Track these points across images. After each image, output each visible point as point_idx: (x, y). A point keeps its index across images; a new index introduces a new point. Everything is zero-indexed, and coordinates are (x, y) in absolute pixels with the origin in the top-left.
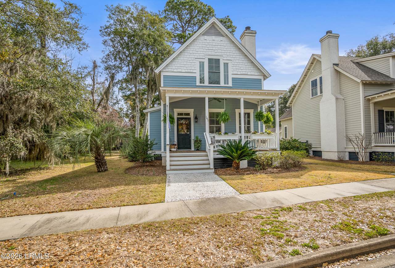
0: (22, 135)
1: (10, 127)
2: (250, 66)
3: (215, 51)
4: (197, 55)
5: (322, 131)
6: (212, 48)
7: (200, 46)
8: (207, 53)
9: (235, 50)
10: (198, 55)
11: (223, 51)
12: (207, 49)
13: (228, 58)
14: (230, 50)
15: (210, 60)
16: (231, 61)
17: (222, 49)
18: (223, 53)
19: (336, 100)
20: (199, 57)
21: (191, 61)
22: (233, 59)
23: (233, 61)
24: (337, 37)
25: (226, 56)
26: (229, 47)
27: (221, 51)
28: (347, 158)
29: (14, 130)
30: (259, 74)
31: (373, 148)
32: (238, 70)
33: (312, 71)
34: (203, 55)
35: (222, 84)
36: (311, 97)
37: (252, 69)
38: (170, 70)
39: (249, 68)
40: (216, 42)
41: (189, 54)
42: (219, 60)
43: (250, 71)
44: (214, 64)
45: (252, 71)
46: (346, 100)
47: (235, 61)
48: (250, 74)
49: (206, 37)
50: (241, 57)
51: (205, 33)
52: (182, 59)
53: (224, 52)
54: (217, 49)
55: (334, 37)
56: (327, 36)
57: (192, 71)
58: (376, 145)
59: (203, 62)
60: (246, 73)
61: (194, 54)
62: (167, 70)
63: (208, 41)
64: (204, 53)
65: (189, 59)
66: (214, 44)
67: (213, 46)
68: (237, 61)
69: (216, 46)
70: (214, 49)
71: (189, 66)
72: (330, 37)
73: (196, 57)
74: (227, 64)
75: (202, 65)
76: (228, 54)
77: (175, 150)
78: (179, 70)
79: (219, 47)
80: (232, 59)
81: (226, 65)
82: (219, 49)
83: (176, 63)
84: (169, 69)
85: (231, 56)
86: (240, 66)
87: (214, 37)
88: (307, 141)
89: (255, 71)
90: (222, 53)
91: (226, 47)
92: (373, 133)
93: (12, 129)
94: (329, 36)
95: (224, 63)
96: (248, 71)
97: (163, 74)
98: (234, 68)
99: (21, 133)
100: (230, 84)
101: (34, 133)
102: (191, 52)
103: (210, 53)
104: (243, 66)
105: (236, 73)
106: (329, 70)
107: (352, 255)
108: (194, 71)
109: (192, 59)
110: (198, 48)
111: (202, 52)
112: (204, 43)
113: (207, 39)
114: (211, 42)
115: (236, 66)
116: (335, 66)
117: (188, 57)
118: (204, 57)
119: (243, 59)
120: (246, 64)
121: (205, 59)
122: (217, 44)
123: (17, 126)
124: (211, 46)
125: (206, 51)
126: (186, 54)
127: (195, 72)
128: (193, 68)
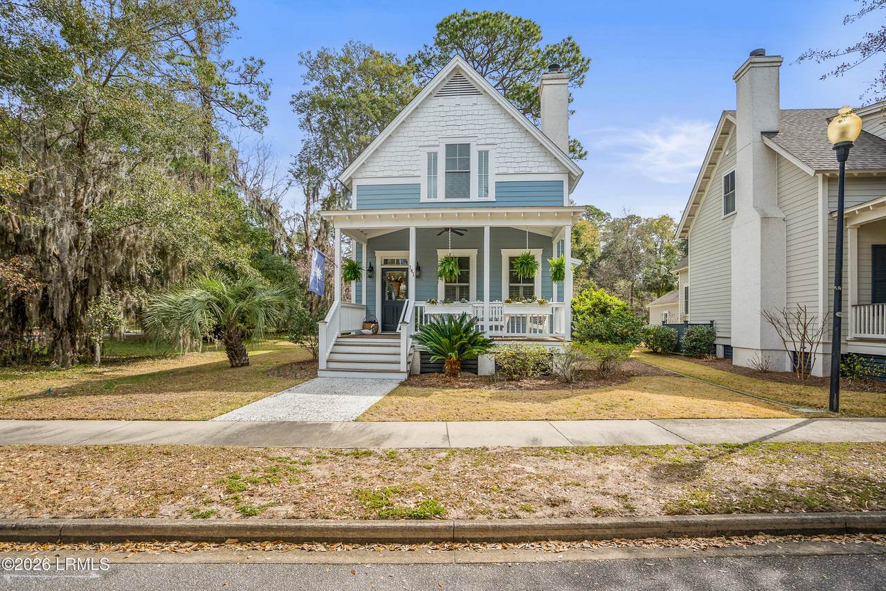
0: (125, 299)
1: (105, 287)
2: (537, 154)
3: (461, 128)
4: (423, 139)
5: (733, 297)
6: (453, 123)
7: (430, 119)
8: (444, 133)
9: (504, 121)
10: (425, 139)
11: (478, 127)
12: (444, 124)
13: (488, 141)
14: (493, 121)
15: (450, 148)
16: (495, 147)
17: (476, 122)
18: (477, 131)
19: (762, 222)
20: (426, 144)
21: (412, 154)
22: (499, 141)
23: (498, 146)
24: (776, 64)
25: (484, 136)
26: (491, 117)
27: (473, 127)
28: (788, 367)
29: (112, 291)
30: (557, 170)
31: (849, 343)
32: (509, 165)
33: (727, 153)
34: (435, 138)
35: (474, 195)
36: (723, 217)
37: (541, 159)
38: (368, 174)
39: (536, 159)
40: (464, 108)
41: (408, 139)
42: (468, 145)
43: (537, 164)
44: (458, 154)
45: (541, 164)
46: (789, 223)
47: (502, 145)
48: (536, 172)
49: (441, 100)
50: (518, 135)
51: (441, 92)
52: (393, 149)
53: (480, 127)
54: (465, 122)
55: (768, 65)
56: (748, 65)
57: (412, 173)
58: (859, 335)
59: (436, 154)
60: (528, 170)
61: (418, 138)
62: (364, 174)
63: (446, 109)
64: (437, 133)
65: (408, 149)
66: (459, 113)
67: (456, 118)
68: (508, 145)
69: (463, 118)
70: (459, 123)
71: (407, 163)
72: (755, 65)
73: (422, 144)
74: (487, 152)
75: (433, 158)
76: (488, 131)
77: (371, 332)
78: (386, 174)
79: (468, 118)
80: (497, 141)
81: (484, 156)
82: (469, 122)
83: (383, 159)
84: (368, 172)
85: (496, 136)
86: (515, 155)
87: (458, 99)
88: (712, 322)
89: (549, 164)
90: (475, 131)
91: (484, 117)
92: (853, 306)
93: (109, 290)
94: (754, 63)
95: (480, 153)
96: (531, 164)
97: (355, 183)
98: (502, 160)
99: (122, 296)
100: (492, 196)
101: (144, 297)
102: (411, 134)
103: (449, 133)
104: (520, 154)
105: (505, 170)
106: (750, 148)
107: (298, 538)
108: (417, 173)
109: (414, 148)
110: (426, 124)
111: (433, 133)
112: (437, 114)
113: (445, 105)
114: (452, 109)
115: (505, 155)
116: (766, 139)
117: (404, 144)
118: (437, 143)
119: (522, 140)
120: (527, 150)
121: (438, 146)
122: (465, 113)
123: (117, 285)
124: (452, 118)
125: (441, 128)
126: (402, 139)
127: (419, 175)
128: (414, 168)
